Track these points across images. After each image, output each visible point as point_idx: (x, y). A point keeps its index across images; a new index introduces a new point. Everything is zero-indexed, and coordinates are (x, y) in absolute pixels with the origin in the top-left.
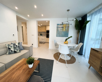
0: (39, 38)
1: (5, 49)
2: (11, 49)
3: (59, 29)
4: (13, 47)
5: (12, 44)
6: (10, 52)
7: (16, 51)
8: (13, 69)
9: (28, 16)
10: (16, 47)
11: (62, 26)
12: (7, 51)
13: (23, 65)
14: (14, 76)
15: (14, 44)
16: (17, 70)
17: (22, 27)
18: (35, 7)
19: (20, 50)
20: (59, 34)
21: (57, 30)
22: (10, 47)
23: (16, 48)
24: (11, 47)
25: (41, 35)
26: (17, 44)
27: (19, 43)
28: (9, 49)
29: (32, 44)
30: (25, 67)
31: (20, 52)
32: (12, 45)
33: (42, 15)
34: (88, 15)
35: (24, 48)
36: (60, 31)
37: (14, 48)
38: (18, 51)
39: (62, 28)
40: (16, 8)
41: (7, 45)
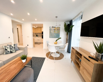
0: (34, 40)
1: (3, 50)
2: (8, 50)
3: (52, 31)
4: (9, 48)
5: (8, 45)
6: (7, 52)
7: (12, 51)
8: (11, 64)
9: (23, 20)
10: (11, 47)
11: (54, 29)
12: (4, 52)
13: (18, 61)
14: (11, 67)
15: (10, 46)
16: (13, 64)
17: (18, 28)
18: (29, 14)
19: (16, 51)
20: (51, 36)
21: (50, 32)
22: (6, 48)
23: (12, 49)
24: (8, 48)
25: (37, 36)
26: (13, 46)
27: (14, 45)
28: (6, 49)
29: (28, 45)
30: (19, 62)
31: (16, 52)
32: (9, 47)
33: (36, 20)
34: (73, 21)
35: (19, 49)
36: (52, 33)
37: (11, 49)
38: (14, 51)
39: (54, 31)
40: (12, 14)
41: (4, 46)
